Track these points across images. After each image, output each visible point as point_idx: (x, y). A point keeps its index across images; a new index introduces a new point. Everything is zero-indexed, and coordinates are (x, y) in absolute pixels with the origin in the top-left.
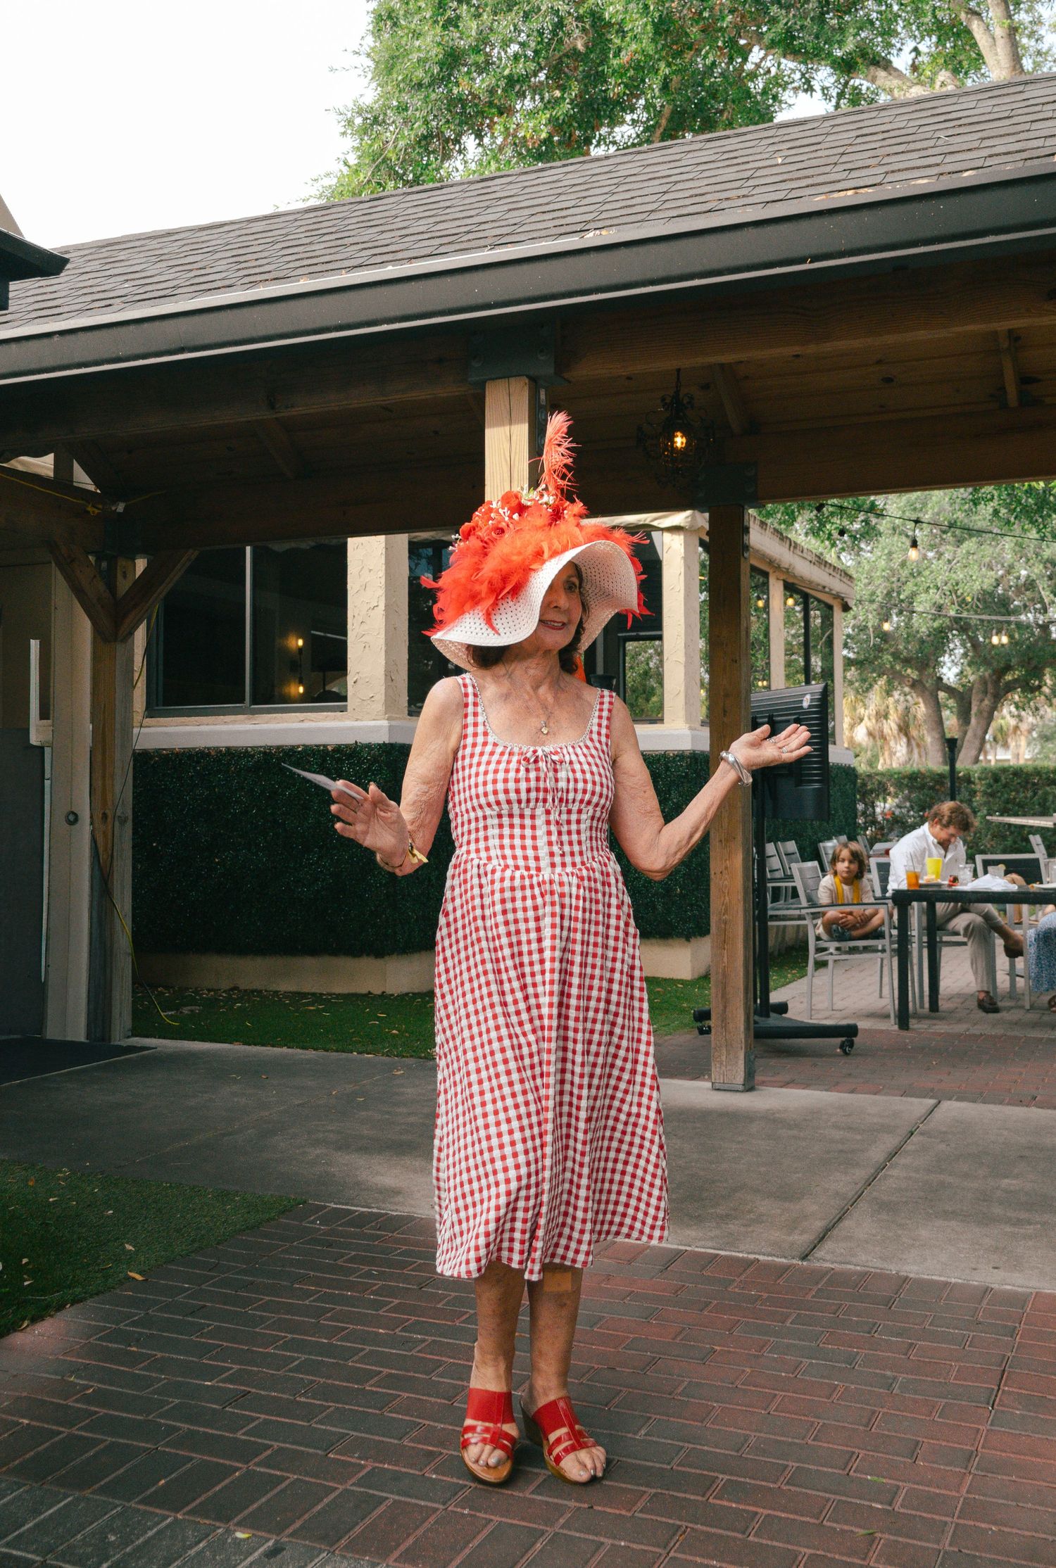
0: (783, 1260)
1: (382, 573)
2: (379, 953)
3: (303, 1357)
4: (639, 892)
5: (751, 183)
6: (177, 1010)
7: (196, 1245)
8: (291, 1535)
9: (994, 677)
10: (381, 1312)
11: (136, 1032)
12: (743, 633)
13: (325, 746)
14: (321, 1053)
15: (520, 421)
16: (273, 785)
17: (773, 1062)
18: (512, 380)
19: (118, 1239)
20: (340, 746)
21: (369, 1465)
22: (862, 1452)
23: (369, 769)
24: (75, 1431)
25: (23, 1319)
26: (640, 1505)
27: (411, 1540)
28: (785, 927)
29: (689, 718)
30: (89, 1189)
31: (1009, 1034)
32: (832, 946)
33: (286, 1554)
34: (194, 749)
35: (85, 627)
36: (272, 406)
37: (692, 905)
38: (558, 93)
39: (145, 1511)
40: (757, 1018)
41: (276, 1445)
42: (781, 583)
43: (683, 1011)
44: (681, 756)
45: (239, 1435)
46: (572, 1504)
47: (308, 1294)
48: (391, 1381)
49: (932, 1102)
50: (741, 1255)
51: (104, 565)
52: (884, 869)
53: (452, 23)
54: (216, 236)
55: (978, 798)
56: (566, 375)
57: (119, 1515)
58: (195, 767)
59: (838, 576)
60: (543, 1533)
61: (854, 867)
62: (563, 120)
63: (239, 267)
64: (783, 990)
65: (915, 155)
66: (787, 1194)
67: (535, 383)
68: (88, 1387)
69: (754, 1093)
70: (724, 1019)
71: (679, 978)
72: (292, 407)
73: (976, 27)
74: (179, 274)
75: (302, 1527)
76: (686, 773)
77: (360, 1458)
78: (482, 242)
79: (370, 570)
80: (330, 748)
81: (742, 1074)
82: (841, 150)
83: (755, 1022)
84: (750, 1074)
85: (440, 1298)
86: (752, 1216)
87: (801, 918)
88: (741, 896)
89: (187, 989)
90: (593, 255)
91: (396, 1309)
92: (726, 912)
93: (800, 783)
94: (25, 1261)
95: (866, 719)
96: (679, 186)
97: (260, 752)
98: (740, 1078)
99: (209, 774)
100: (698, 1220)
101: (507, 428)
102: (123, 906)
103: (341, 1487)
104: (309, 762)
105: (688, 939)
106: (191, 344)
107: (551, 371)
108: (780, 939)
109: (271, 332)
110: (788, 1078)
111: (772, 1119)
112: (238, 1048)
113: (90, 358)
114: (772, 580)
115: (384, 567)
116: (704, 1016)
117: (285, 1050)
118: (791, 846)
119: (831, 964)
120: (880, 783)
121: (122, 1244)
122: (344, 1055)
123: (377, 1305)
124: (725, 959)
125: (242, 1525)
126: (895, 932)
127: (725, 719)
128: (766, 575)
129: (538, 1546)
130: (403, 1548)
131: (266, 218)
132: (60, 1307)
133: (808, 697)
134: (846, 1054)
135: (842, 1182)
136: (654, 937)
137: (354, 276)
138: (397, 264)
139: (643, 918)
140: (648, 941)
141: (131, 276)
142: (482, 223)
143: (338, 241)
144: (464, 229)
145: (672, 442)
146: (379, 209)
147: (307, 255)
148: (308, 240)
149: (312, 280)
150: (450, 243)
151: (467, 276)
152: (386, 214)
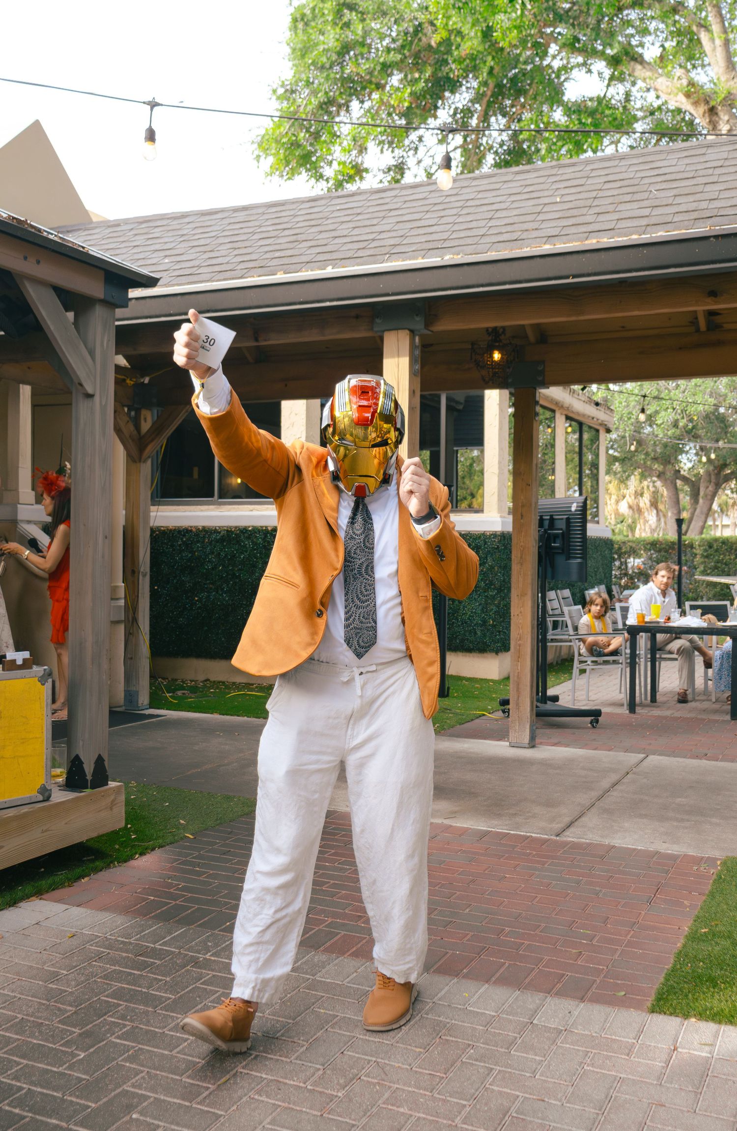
0: (546, 836)
1: (304, 416)
4: (466, 623)
5: (541, 217)
6: (174, 693)
7: (218, 822)
9: (716, 471)
10: (326, 856)
11: (151, 706)
12: (534, 467)
13: (266, 527)
15: (404, 356)
16: (233, 551)
17: (548, 731)
18: (400, 331)
19: (174, 818)
21: (330, 920)
22: (579, 921)
24: (177, 902)
25: (136, 853)
26: (466, 939)
27: (354, 949)
28: (561, 646)
29: (500, 510)
30: (150, 792)
31: (699, 717)
32: (590, 659)
34: (181, 527)
35: (120, 452)
36: (257, 340)
37: (499, 632)
38: (417, 75)
39: (223, 935)
40: (539, 704)
42: (564, 417)
43: (492, 699)
44: (494, 535)
48: (335, 886)
49: (643, 756)
50: (522, 833)
51: (133, 413)
52: (625, 610)
53: (347, 25)
55: (698, 559)
56: (430, 329)
57: (210, 935)
58: (182, 539)
59: (603, 410)
61: (604, 609)
62: (420, 94)
63: (236, 252)
64: (558, 687)
65: (635, 205)
66: (550, 804)
67: (412, 332)
68: (180, 885)
69: (535, 749)
70: (517, 704)
71: (490, 678)
72: (269, 340)
73: (704, 37)
74: (198, 254)
76: (498, 546)
77: (324, 917)
78: (382, 251)
79: (296, 415)
80: (270, 529)
81: (528, 737)
82: (594, 194)
83: (537, 707)
84: (533, 738)
86: (530, 814)
87: (570, 641)
88: (529, 629)
89: (176, 680)
90: (449, 269)
91: (333, 855)
92: (520, 639)
93: (569, 558)
94: (129, 826)
95: (627, 496)
96: (498, 215)
97: (224, 530)
98: (526, 740)
99: (192, 543)
100: (499, 816)
101: (396, 359)
102: (144, 628)
103: (317, 928)
104: (256, 537)
105: (497, 653)
106: (213, 309)
107: (423, 327)
108: (557, 654)
109: (261, 303)
110: (556, 741)
111: (545, 764)
112: (216, 717)
113: (153, 314)
114: (558, 415)
115: (304, 414)
116: (505, 702)
117: (245, 718)
118: (567, 593)
119: (588, 671)
120: (631, 547)
121: (178, 820)
124: (519, 668)
126: (628, 651)
127: (522, 521)
128: (553, 411)
131: (245, 208)
132: (153, 849)
133: (575, 505)
134: (594, 727)
135: (584, 798)
136: (475, 652)
137: (310, 273)
138: (334, 262)
139: (468, 639)
140: (471, 655)
141: (168, 253)
142: (381, 232)
143: (295, 237)
144: (371, 237)
145: (492, 357)
146: (316, 210)
147: (277, 247)
148: (276, 233)
149: (285, 273)
150: (364, 248)
151: (376, 278)
152: (321, 215)
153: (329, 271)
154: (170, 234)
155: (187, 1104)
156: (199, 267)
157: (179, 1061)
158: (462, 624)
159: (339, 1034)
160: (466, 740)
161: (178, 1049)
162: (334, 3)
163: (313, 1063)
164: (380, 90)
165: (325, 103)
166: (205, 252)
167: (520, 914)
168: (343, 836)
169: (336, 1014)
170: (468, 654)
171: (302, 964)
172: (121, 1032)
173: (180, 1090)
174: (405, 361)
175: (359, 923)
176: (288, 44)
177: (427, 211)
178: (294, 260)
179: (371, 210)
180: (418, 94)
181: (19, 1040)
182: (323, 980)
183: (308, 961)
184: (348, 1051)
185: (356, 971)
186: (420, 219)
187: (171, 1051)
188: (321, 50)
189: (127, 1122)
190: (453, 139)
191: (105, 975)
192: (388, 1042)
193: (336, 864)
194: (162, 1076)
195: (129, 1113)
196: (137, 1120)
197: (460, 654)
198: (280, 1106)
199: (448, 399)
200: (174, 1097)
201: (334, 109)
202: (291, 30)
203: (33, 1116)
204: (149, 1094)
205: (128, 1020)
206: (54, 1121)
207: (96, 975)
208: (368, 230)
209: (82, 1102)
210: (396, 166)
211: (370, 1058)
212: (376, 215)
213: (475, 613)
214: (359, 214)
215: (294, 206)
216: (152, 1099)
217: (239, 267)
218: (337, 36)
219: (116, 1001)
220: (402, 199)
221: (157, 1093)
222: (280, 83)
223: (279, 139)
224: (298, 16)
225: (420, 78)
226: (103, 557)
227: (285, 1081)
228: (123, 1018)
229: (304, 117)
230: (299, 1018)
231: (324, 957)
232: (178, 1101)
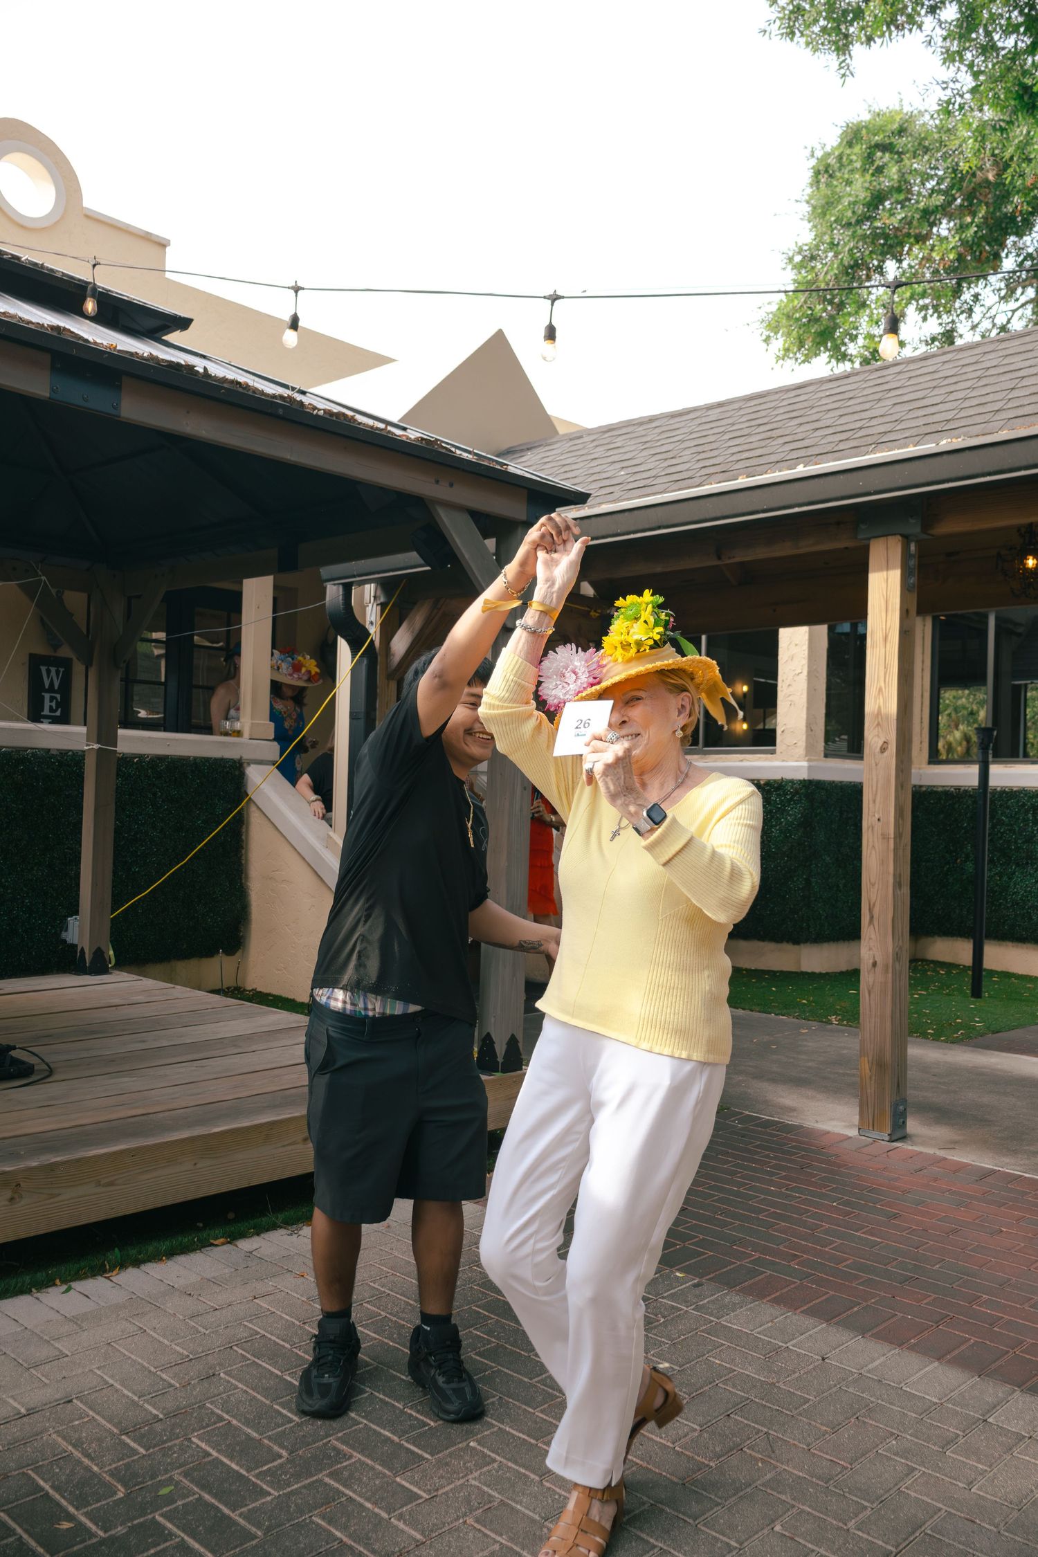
1: (806, 647)
2: (796, 941)
3: (721, 1195)
8: (710, 1279)
10: (773, 1178)
14: (748, 1012)
15: (894, 568)
18: (890, 538)
20: (769, 781)
21: (758, 1255)
23: (791, 799)
27: (778, 1294)
33: (705, 1288)
36: (719, 558)
41: (701, 1237)
45: (679, 1229)
46: (882, 1294)
47: (727, 1162)
48: (777, 1216)
54: (683, 424)
56: (928, 532)
60: (860, 1304)
63: (698, 458)
67: (906, 539)
72: (735, 557)
74: (658, 463)
75: (713, 1278)
77: (752, 1251)
78: (870, 440)
79: (796, 645)
80: (762, 782)
85: (816, 1175)
90: (945, 457)
91: (784, 1178)
100: (1015, 1152)
101: (885, 573)
103: (739, 1263)
106: (665, 524)
107: (919, 530)
109: (719, 515)
113: (600, 534)
115: (807, 643)
122: (765, 1015)
123: (772, 1174)
125: (679, 1270)
129: (856, 1309)
130: (773, 1296)
137: (777, 474)
138: (807, 460)
139: (1019, 926)
140: (1024, 946)
141: (626, 464)
142: (872, 418)
143: (769, 433)
144: (858, 425)
145: (1025, 565)
146: (802, 398)
147: (746, 447)
148: (748, 431)
149: (748, 477)
150: (846, 440)
151: (855, 474)
152: (805, 404)
153: (801, 470)
154: (633, 442)
155: (533, 1441)
156: (655, 477)
157: (536, 1392)
158: (1013, 905)
159: (730, 1392)
160: (996, 1053)
161: (540, 1378)
162: (864, 147)
163: (690, 1421)
164: (920, 243)
165: (852, 267)
166: (666, 459)
167: (1009, 1280)
168: (802, 1157)
169: (734, 1368)
170: (1020, 944)
171: (708, 1302)
172: (482, 1349)
173: (529, 1424)
174: (895, 575)
175: (792, 1264)
176: (808, 202)
177: (934, 387)
178: (762, 460)
179: (865, 393)
180: (970, 243)
181: (376, 1339)
182: (729, 1325)
183: (716, 1299)
184: (736, 1414)
185: (772, 1321)
186: (923, 398)
187: (531, 1379)
188: (846, 204)
189: (460, 1449)
190: (1022, 293)
191: (483, 1283)
192: (787, 1412)
193: (783, 1190)
194: (514, 1404)
195: (466, 1440)
196: (474, 1449)
197: (1010, 944)
198: (637, 1464)
199: (997, 619)
200: (520, 1431)
201: (864, 272)
202: (811, 185)
203: (367, 1423)
204: (494, 1422)
205: (494, 1337)
206: (387, 1434)
207: (475, 1281)
208: (856, 417)
209: (422, 1418)
210: (943, 334)
211: (760, 1428)
212: (870, 398)
213: (1030, 891)
214: (851, 398)
215: (777, 396)
216: (496, 1429)
217: (698, 475)
218: (867, 185)
219: (487, 1314)
220: (908, 375)
221: (503, 1423)
222: (797, 250)
223: (791, 314)
224: (821, 168)
225: (972, 223)
226: (521, 811)
227: (650, 1436)
228: (490, 1333)
229: (823, 286)
230: (688, 1365)
231: (737, 1299)
232: (524, 1437)
